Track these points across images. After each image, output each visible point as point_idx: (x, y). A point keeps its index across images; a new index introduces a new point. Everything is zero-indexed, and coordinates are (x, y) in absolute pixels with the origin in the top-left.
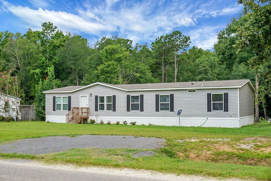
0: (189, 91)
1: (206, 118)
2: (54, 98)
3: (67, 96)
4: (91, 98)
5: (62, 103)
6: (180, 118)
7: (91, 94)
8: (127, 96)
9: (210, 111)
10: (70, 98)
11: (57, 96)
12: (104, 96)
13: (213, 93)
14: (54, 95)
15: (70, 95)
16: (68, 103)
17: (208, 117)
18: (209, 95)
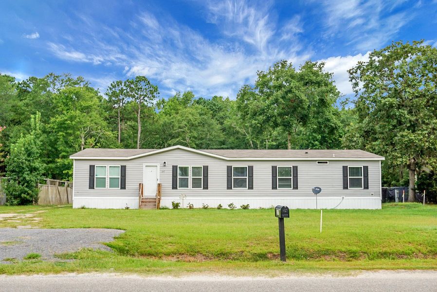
0: (318, 163)
1: (341, 198)
2: (92, 168)
3: (119, 164)
4: (164, 169)
5: (108, 177)
6: (318, 198)
7: (165, 163)
8: (228, 167)
9: (347, 188)
10: (123, 169)
11: (96, 164)
12: (189, 166)
13: (350, 165)
14: (92, 163)
15: (123, 164)
16: (120, 177)
17: (344, 196)
18: (345, 168)
